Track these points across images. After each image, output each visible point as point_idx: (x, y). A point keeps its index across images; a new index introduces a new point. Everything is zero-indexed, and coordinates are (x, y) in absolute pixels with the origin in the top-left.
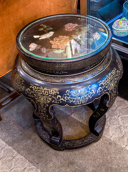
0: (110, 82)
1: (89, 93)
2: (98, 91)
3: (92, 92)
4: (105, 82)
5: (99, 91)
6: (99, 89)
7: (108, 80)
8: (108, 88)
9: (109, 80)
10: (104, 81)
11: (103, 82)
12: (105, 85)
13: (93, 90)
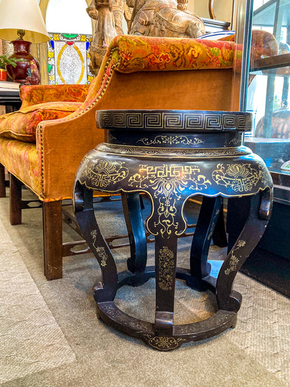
0: (166, 178)
1: (116, 173)
2: (131, 179)
3: (122, 174)
4: (154, 171)
5: (133, 178)
6: (134, 176)
7: (163, 172)
8: (154, 186)
9: (165, 173)
10: (152, 169)
11: (149, 169)
12: (150, 175)
13: (124, 172)
